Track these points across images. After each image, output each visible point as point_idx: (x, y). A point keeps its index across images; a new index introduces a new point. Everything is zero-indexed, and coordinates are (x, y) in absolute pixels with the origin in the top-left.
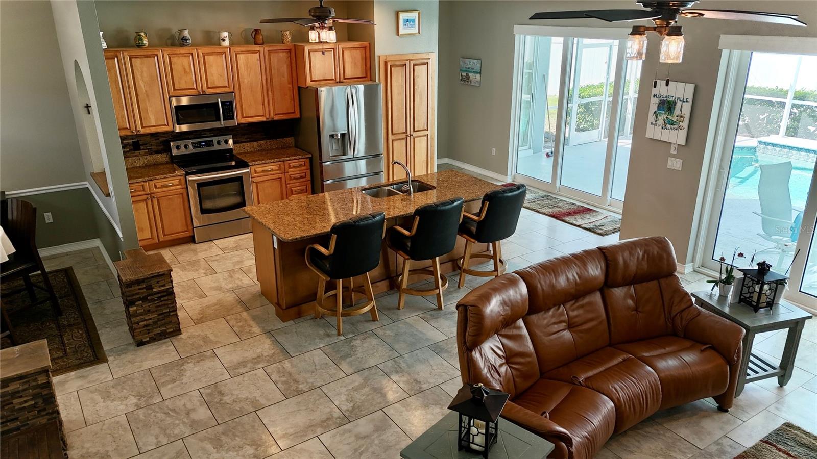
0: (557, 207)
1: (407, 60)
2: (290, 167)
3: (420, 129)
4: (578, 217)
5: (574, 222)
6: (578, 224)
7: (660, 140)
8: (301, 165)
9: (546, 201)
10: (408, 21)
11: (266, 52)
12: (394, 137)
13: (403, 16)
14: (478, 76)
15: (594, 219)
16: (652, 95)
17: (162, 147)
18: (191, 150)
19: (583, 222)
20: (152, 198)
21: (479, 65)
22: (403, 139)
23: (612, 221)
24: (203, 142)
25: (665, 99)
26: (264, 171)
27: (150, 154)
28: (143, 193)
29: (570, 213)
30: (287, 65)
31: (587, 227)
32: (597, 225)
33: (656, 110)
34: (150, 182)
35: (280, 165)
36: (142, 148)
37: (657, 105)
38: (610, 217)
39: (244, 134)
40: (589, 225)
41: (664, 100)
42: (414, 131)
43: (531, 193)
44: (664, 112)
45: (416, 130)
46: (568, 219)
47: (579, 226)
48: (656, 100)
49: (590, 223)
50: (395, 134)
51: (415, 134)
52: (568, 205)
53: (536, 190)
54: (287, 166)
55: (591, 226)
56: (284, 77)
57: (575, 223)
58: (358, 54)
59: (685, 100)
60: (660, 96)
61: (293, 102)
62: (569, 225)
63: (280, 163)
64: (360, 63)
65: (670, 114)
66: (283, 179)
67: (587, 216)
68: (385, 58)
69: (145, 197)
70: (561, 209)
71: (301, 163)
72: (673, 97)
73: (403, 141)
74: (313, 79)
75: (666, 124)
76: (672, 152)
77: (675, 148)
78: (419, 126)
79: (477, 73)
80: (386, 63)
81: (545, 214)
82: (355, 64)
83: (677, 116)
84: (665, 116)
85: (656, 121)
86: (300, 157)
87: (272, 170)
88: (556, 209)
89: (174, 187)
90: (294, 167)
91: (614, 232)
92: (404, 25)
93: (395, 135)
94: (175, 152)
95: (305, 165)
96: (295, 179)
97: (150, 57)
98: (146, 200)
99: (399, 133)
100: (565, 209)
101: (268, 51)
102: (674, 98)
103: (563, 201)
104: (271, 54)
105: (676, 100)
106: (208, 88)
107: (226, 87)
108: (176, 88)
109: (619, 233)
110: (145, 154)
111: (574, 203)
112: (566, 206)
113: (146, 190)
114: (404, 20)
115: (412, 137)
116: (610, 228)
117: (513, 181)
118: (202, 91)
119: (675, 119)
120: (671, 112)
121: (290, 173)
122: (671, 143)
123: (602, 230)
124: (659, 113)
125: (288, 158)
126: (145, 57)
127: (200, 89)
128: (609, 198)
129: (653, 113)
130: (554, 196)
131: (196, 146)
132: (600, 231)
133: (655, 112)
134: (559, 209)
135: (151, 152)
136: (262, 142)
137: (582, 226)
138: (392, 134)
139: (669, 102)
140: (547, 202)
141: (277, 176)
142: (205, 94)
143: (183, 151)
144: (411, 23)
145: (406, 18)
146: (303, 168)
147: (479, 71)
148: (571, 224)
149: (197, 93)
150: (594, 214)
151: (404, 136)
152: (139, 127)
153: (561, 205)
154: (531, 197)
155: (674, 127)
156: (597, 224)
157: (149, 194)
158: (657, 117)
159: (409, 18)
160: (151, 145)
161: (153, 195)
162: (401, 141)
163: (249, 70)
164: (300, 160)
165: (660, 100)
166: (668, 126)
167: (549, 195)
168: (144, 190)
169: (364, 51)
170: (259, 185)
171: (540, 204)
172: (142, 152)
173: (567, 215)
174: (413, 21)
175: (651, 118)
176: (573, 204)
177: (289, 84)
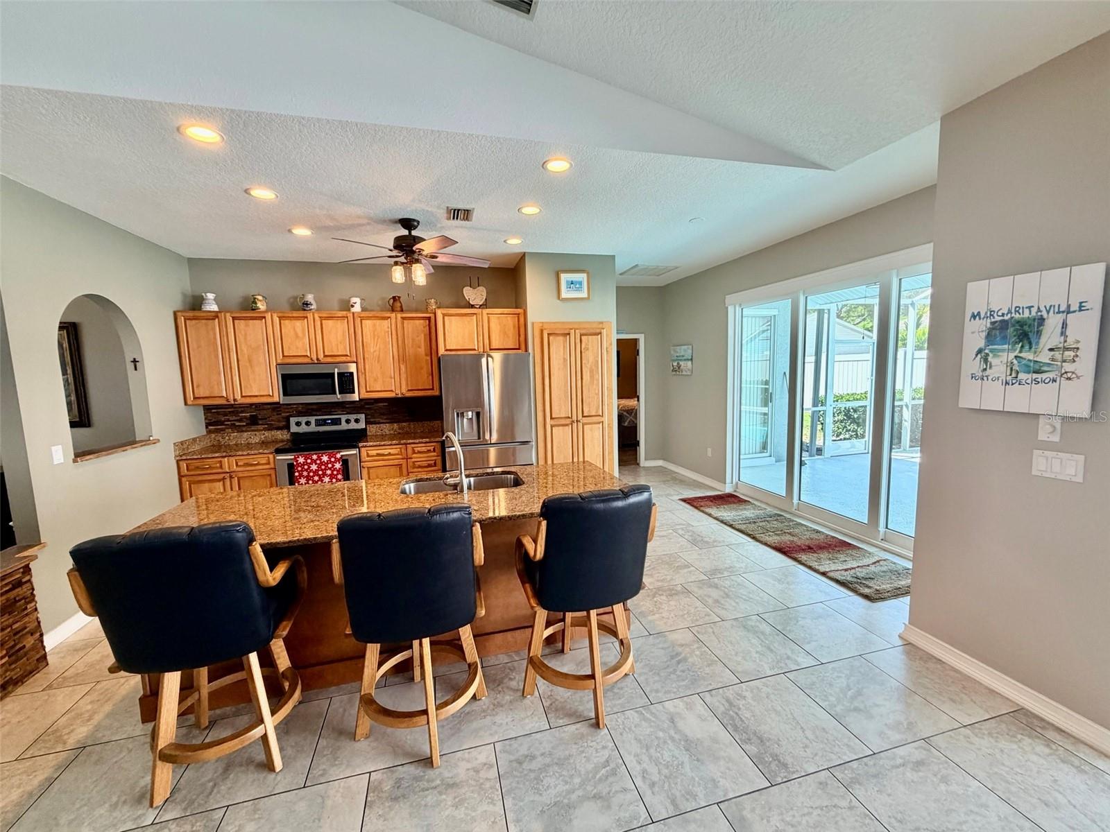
0: (790, 534)
1: (572, 329)
2: (414, 452)
3: (591, 414)
4: (824, 555)
5: (815, 565)
6: (822, 569)
7: (1003, 411)
8: (429, 451)
9: (775, 522)
10: (572, 283)
11: (399, 318)
12: (553, 422)
13: (564, 277)
14: (689, 363)
15: (855, 564)
16: (968, 315)
17: (284, 423)
18: (313, 428)
19: (833, 567)
20: (231, 477)
21: (690, 351)
22: (567, 425)
23: (891, 571)
24: (328, 419)
25: (1006, 318)
26: (378, 455)
27: (269, 430)
28: (220, 470)
29: (810, 548)
30: (425, 335)
31: (839, 578)
32: (859, 574)
33: (982, 344)
34: (231, 459)
35: (400, 448)
36: (260, 422)
37: (984, 335)
38: (885, 563)
39: (383, 414)
40: (845, 573)
41: (1003, 321)
42: (583, 416)
43: (754, 509)
44: (1006, 346)
45: (585, 415)
46: (803, 557)
47: (824, 574)
48: (983, 325)
49: (846, 570)
50: (554, 418)
51: (586, 420)
52: (809, 533)
53: (763, 506)
54: (410, 451)
55: (847, 577)
56: (420, 347)
57: (817, 567)
58: (510, 322)
59: (1075, 307)
60: (992, 313)
61: (431, 377)
62: (807, 570)
63: (400, 446)
64: (512, 332)
65: (1027, 347)
66: (404, 466)
67: (842, 557)
68: (541, 325)
69: (221, 476)
70: (795, 539)
71: (429, 448)
72: (1030, 308)
73: (567, 427)
74: (448, 348)
75: (1017, 373)
76: (1043, 436)
77: (1054, 428)
78: (589, 411)
79: (688, 360)
80: (542, 331)
81: (766, 544)
82: (505, 333)
83: (1051, 350)
84: (1012, 356)
85: (985, 370)
86: (428, 440)
87: (390, 454)
88: (787, 538)
89: (260, 467)
90: (419, 452)
91: (896, 596)
92: (567, 288)
93: (555, 420)
94: (294, 429)
95: (434, 451)
96: (420, 467)
97: (256, 319)
98: (224, 479)
99: (561, 418)
100: (803, 539)
101: (401, 318)
102: (1034, 310)
103: (803, 525)
104: (405, 321)
105: (1044, 314)
106: (325, 356)
107: (347, 356)
108: (285, 354)
109: (907, 599)
110: (265, 429)
111: (821, 530)
112: (805, 535)
113: (223, 467)
114: (567, 282)
115: (580, 425)
116: (887, 587)
117: (735, 491)
118: (318, 359)
119: (1044, 357)
120: (1030, 344)
121: (413, 460)
122: (1037, 416)
123: (869, 587)
124: (992, 351)
125: (411, 441)
126: (250, 319)
127: (314, 358)
128: (882, 528)
129: (975, 353)
130: (788, 516)
131: (318, 423)
132: (867, 591)
133: (980, 351)
134: (791, 538)
135: (271, 428)
136: (404, 424)
137: (831, 574)
138: (551, 418)
139: (1021, 323)
140: (776, 524)
141: (396, 462)
142: (319, 362)
143: (304, 429)
144: (578, 286)
145: (571, 280)
146: (433, 454)
147: (690, 358)
148: (810, 568)
149: (310, 361)
150: (854, 552)
151: (568, 421)
152: (238, 397)
153: (797, 531)
154: (752, 515)
155: (1044, 376)
156: (861, 573)
157: (228, 473)
158: (986, 361)
159: (574, 280)
160: (272, 420)
161: (232, 474)
162: (565, 427)
163: (376, 338)
164: (428, 445)
165: (993, 323)
166: (1022, 376)
167: (782, 514)
168: (221, 467)
169: (517, 318)
170: (371, 471)
171: (762, 527)
172: (260, 427)
173: (804, 550)
174: (580, 283)
175: (971, 364)
176: (818, 532)
177: (426, 355)
